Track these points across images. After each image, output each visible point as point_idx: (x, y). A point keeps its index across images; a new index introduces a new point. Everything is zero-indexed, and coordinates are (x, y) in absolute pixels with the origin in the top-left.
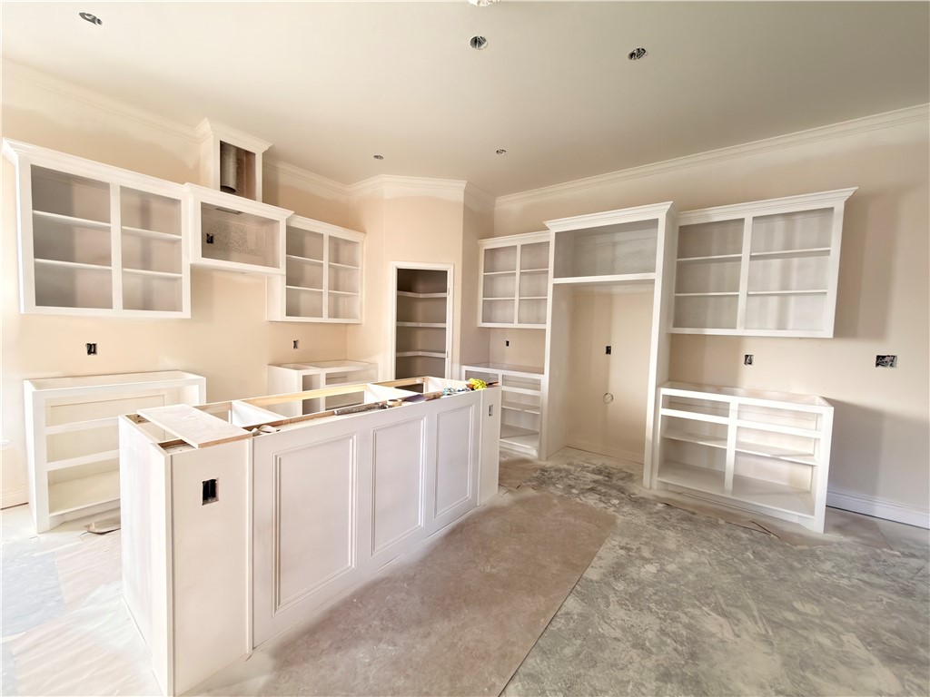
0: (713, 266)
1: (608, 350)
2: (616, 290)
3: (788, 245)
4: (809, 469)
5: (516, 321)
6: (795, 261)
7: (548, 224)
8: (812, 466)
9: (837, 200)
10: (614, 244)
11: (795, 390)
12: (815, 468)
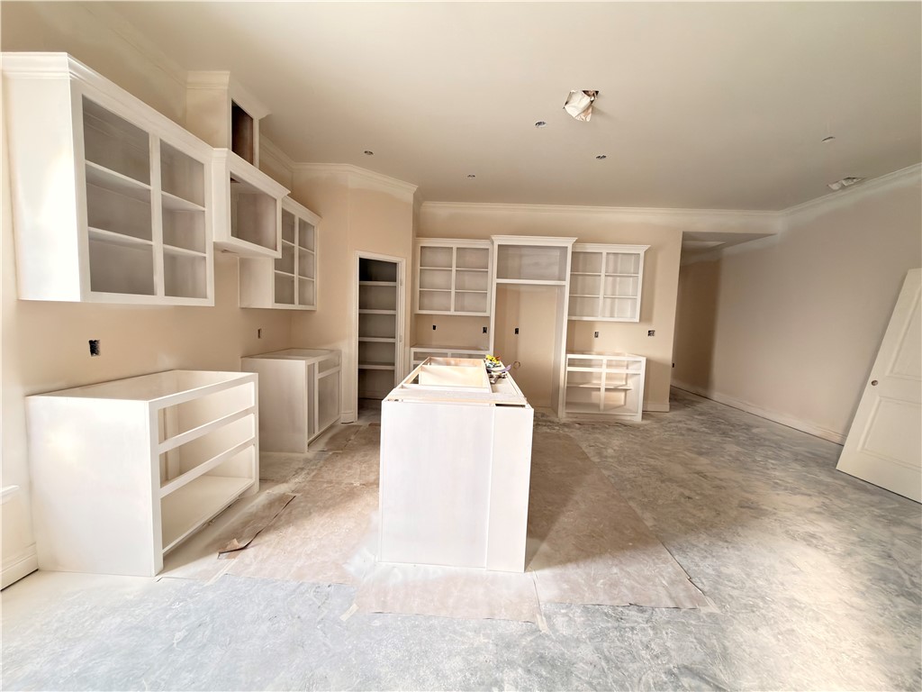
0: (580, 278)
1: (517, 331)
2: (522, 289)
3: (615, 271)
4: (623, 394)
5: (452, 309)
6: (618, 279)
7: (494, 237)
8: (626, 390)
9: (641, 250)
10: (521, 256)
11: (617, 351)
12: (628, 392)
